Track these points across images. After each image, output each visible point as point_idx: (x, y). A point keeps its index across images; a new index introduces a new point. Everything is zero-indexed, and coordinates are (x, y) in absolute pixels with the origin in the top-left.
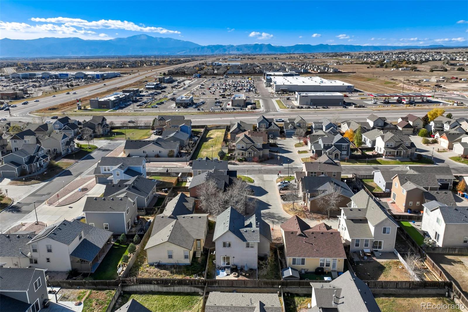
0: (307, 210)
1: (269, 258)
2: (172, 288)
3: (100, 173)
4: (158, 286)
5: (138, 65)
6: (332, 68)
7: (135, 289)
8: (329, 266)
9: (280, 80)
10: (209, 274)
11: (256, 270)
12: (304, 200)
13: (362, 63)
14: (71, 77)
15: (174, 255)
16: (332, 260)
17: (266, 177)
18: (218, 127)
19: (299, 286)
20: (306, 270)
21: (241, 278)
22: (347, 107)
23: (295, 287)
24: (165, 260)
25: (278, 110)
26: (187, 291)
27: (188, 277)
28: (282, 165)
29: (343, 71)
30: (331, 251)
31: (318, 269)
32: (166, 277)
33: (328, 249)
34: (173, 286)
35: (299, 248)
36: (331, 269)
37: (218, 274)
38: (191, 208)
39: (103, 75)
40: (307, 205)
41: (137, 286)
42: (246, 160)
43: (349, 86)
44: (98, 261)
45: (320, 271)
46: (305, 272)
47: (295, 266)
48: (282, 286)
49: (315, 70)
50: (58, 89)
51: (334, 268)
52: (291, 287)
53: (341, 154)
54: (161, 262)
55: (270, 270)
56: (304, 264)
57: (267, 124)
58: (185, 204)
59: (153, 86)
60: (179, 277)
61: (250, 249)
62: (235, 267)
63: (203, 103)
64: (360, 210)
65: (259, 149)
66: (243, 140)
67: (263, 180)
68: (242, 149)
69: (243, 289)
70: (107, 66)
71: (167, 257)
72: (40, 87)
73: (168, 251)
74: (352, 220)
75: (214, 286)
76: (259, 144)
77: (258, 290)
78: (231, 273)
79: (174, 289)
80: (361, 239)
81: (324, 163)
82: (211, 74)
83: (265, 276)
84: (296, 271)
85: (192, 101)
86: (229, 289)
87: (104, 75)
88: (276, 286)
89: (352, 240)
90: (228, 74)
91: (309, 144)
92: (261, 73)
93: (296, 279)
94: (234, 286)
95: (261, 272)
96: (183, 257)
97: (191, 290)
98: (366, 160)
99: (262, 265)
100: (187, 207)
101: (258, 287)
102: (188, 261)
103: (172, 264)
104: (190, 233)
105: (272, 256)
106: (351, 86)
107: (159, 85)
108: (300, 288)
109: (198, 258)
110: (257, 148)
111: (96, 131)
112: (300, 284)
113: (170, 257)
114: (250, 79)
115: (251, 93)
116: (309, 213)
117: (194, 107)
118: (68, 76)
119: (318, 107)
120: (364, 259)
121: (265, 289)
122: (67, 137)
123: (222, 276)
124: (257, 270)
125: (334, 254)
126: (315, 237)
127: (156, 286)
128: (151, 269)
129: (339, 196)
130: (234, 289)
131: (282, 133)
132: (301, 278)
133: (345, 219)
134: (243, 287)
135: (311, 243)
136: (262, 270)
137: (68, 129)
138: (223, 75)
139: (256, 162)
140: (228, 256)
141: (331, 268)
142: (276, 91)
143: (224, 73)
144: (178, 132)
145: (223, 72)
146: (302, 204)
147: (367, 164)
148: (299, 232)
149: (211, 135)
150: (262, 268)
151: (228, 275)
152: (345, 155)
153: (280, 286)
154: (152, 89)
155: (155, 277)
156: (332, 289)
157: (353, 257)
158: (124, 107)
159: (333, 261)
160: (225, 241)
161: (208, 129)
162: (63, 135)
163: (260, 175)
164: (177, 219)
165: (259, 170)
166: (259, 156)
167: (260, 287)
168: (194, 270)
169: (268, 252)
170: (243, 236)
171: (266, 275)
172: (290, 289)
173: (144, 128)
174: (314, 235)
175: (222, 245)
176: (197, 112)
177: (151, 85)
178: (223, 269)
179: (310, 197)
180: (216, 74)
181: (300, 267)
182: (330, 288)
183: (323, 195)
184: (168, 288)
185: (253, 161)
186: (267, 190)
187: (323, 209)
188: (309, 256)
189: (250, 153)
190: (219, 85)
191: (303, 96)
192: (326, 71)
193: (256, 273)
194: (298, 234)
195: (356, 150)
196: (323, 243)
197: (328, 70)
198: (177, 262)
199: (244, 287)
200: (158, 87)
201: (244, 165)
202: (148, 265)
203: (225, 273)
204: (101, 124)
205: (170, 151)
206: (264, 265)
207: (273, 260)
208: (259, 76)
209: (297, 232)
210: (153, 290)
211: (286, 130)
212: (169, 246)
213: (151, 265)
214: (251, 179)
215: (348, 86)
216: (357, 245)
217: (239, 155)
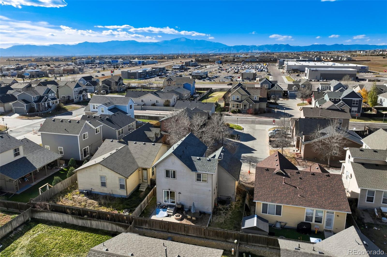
0: (300, 157)
1: (234, 203)
2: (89, 222)
3: (90, 111)
4: (72, 217)
5: (175, 57)
6: (346, 57)
7: (46, 217)
8: (321, 223)
9: (292, 63)
10: (145, 211)
11: (210, 215)
12: (298, 147)
13: (378, 55)
14: (120, 63)
15: (108, 182)
16: (326, 214)
17: (258, 127)
18: (221, 90)
19: (267, 246)
20: (282, 224)
21: (185, 222)
22: (360, 81)
23: (260, 245)
24: (98, 189)
25: (285, 82)
26: (107, 230)
27: (116, 212)
28: (279, 118)
29: (356, 60)
30: (325, 200)
31: (302, 224)
32: (91, 208)
33: (321, 197)
34: (90, 220)
35: (274, 190)
36: (324, 228)
37: (156, 213)
38: (152, 138)
39: (144, 61)
40: (300, 151)
41: (48, 214)
42: (240, 112)
43: (363, 67)
44: (32, 183)
45: (304, 227)
46: (281, 227)
47: (266, 216)
48: (241, 240)
49: (329, 59)
50: (106, 69)
51: (329, 227)
52: (255, 246)
53: (350, 110)
54: (93, 190)
55: (231, 218)
56: (280, 215)
57: (269, 84)
58: (146, 132)
59: (179, 67)
60: (104, 209)
61: (201, 183)
62: (180, 206)
63: (216, 77)
64: (375, 151)
65: (256, 102)
66: (238, 91)
67: (254, 129)
68: (237, 100)
69: (182, 237)
70: (151, 58)
71: (100, 184)
72: (95, 68)
73: (101, 177)
74: (363, 164)
75: (143, 227)
76: (255, 96)
77: (203, 241)
78: (174, 214)
79: (91, 224)
80: (377, 191)
81: (327, 109)
82: (230, 62)
83: (220, 225)
84: (266, 223)
85: (207, 75)
86: (162, 234)
88: (231, 240)
89: (362, 190)
90: (246, 61)
91: (313, 101)
92: (275, 61)
93: (263, 232)
94: (170, 231)
95: (217, 218)
96: (119, 186)
97: (112, 228)
98: (382, 118)
99: (221, 210)
100: (148, 136)
101: (204, 238)
102: (123, 193)
103: (105, 194)
104: (137, 160)
105: (239, 200)
106: (365, 67)
107: (184, 67)
108: (268, 248)
109: (142, 191)
110: (253, 101)
111: (112, 88)
112: (268, 243)
113: (104, 184)
114: (265, 64)
115: (263, 73)
116: (302, 161)
117: (207, 79)
119: (328, 81)
120: (381, 222)
121: (214, 243)
122: (81, 87)
123: (161, 216)
124: (211, 215)
125: (330, 204)
126: (300, 178)
127: (70, 217)
128: (80, 197)
129: (344, 139)
130: (170, 235)
131: (285, 95)
132: (271, 234)
133: (351, 162)
134: (182, 234)
135: (294, 185)
136: (219, 216)
137: (90, 85)
138: (241, 62)
139: (251, 114)
140: (172, 190)
141: (323, 225)
142: (287, 71)
143: (243, 61)
144: (179, 88)
145: (241, 60)
146: (294, 151)
147: (384, 122)
148: (278, 169)
149: (214, 95)
150: (220, 214)
151: (168, 216)
152: (356, 112)
153: (236, 241)
154: (177, 69)
155: (78, 206)
156: (317, 255)
157: (362, 217)
158: (149, 79)
159: (328, 216)
160: (168, 168)
161: (212, 91)
162: (76, 84)
163: (253, 125)
164: (128, 144)
165: (252, 121)
166: (255, 109)
167: (206, 238)
168: (128, 205)
169: (233, 195)
170: (194, 164)
171: (222, 223)
172: (253, 247)
174: (300, 176)
175: (164, 174)
176: (208, 82)
177: (177, 66)
178: (164, 208)
180: (236, 62)
181: (273, 217)
182: (314, 252)
183: (322, 138)
184: (84, 221)
185: (248, 113)
186: (255, 137)
187: (321, 155)
188: (288, 203)
189: (245, 106)
190: (236, 68)
191: (313, 71)
192: (339, 59)
193: (209, 219)
194: (275, 172)
195: (371, 109)
196: (312, 186)
197: (341, 59)
198: (111, 193)
199: (184, 235)
200: (182, 68)
201: (237, 116)
202: (78, 193)
203: (166, 214)
204: (117, 83)
205: (166, 101)
206: (224, 211)
207: (239, 206)
208: (274, 63)
209: (275, 169)
210: (67, 222)
211: (289, 92)
212: (101, 170)
213: (81, 192)
214: (240, 127)
215: (362, 67)
216: (370, 199)
217: (233, 107)
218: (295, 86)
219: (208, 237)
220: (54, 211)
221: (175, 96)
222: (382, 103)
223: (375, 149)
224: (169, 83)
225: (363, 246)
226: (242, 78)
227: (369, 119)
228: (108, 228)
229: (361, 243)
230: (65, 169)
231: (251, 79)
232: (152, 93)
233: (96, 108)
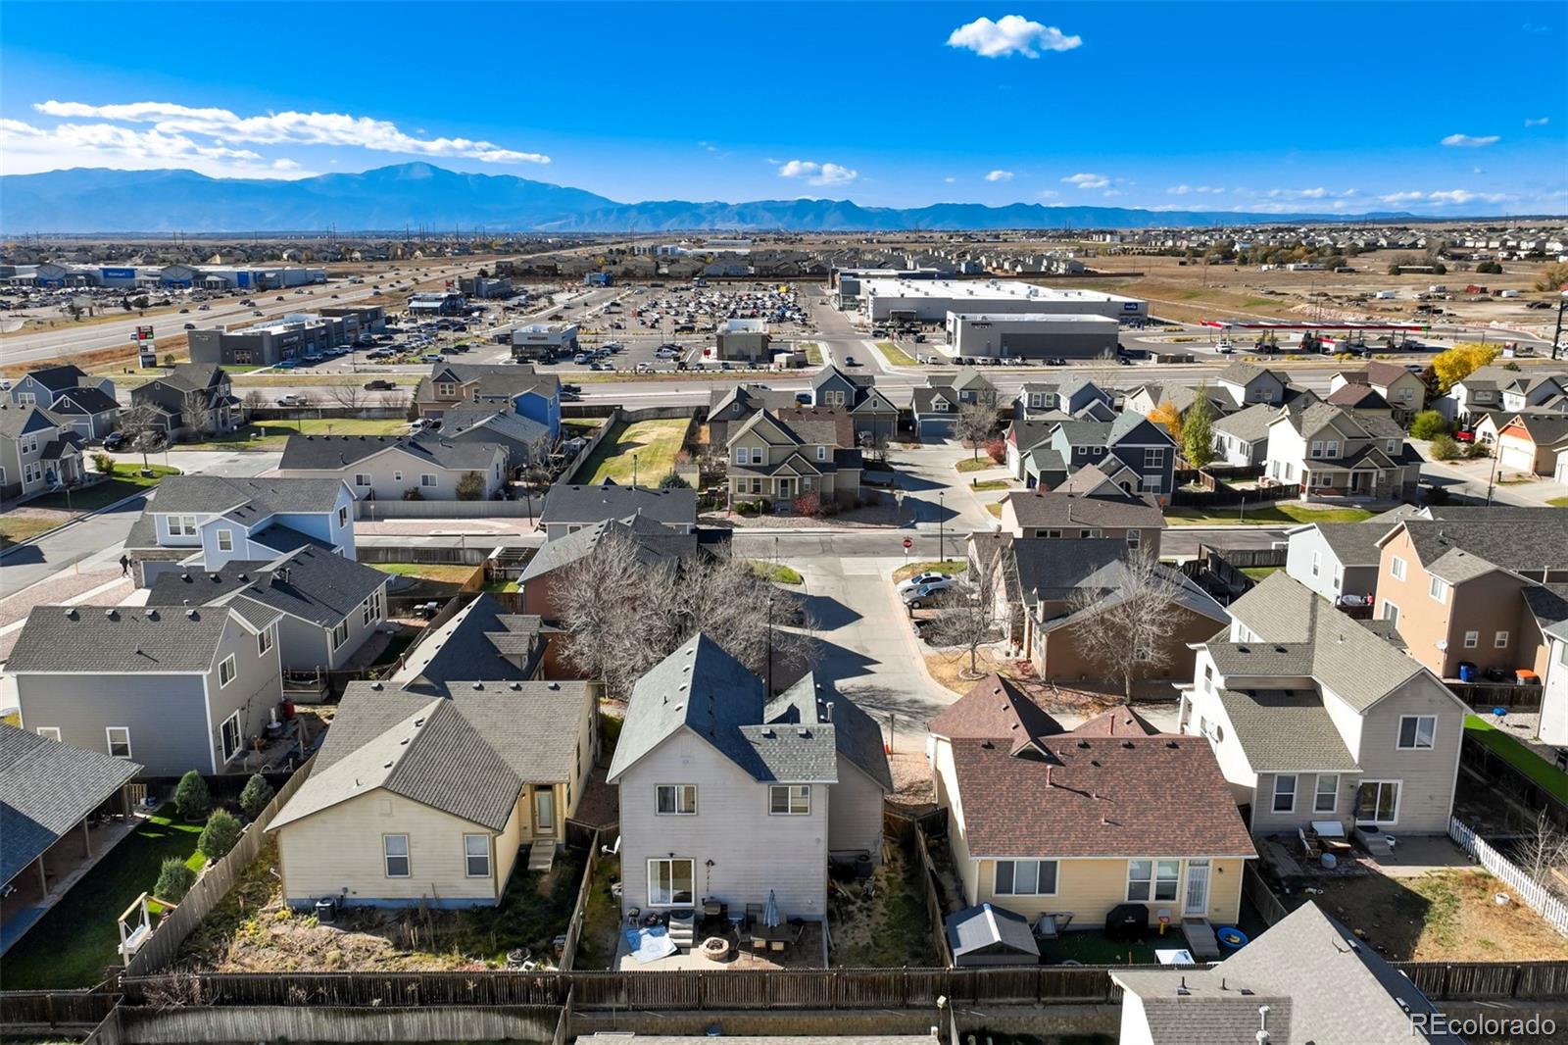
0: (1032, 677)
1: (880, 870)
2: (390, 1020)
3: (153, 543)
4: (317, 1013)
5: (396, 253)
6: (1064, 261)
7: (195, 1032)
8: (1174, 899)
9: (887, 287)
10: (587, 946)
11: (818, 924)
12: (1017, 639)
13: (1161, 253)
14: (147, 282)
15: (416, 856)
16: (1187, 868)
17: (851, 565)
18: (662, 413)
19: (1036, 999)
20: (1060, 920)
21: (744, 962)
22: (1132, 361)
23: (1014, 1000)
24: (372, 886)
25: (885, 370)
26: (468, 1037)
27: (481, 965)
28: (913, 526)
29: (1099, 271)
30: (1181, 825)
31: (1118, 913)
32: (369, 966)
33: (1166, 817)
34: (395, 1012)
35: (1024, 812)
36: (1183, 914)
37: (632, 947)
38: (521, 656)
39: (262, 274)
40: (1029, 655)
41: (203, 1017)
42: (768, 509)
43: (1130, 304)
44: (40, 897)
45: (1130, 920)
46: (1058, 932)
47: (1012, 900)
48: (953, 997)
49: (1006, 266)
50: (86, 311)
51: (1195, 909)
52: (998, 1005)
53: (1140, 483)
54: (349, 896)
55: (890, 926)
56: (1053, 891)
58: (493, 636)
59: (438, 304)
60: (435, 965)
61: (788, 820)
62: (715, 911)
63: (615, 351)
64: (1281, 649)
65: (823, 467)
66: (758, 428)
67: (839, 575)
68: (756, 465)
69: (757, 1018)
70: (285, 256)
71: (382, 867)
72: (23, 306)
73: (388, 840)
74: (1252, 693)
75: (607, 1005)
76: (821, 447)
77: (829, 1019)
78: (698, 939)
79: (398, 1028)
80: (1300, 774)
81: (1090, 496)
82: (646, 277)
83: (862, 954)
84: (1019, 924)
85: (574, 342)
86: (682, 1018)
87: (268, 275)
88: (920, 1000)
89: (1262, 778)
90: (708, 275)
91: (1013, 454)
92: (820, 274)
93: (1026, 959)
94: (707, 1002)
95: (845, 932)
96: (462, 866)
97: (488, 1030)
99: (847, 901)
100: (504, 651)
101: (831, 1008)
102: (485, 890)
103: (404, 904)
104: (504, 756)
105: (894, 859)
106: (1136, 304)
107: (458, 302)
108: (1039, 1007)
109: (541, 873)
110: (814, 464)
111: (187, 418)
112: (1039, 989)
113: (398, 866)
114: (783, 289)
115: (787, 326)
116: (1040, 688)
117: (580, 360)
118: (133, 276)
119: (1029, 361)
120: (1322, 868)
121: (868, 1018)
122: (50, 424)
123: (654, 956)
124: (825, 924)
125: (1195, 836)
126: (1095, 763)
127: (307, 1015)
128: (300, 931)
129: (1173, 607)
130: (710, 1017)
131: (906, 428)
132: (1044, 960)
133: (1219, 691)
134: (753, 1009)
135: (1080, 787)
136: (851, 924)
137: (74, 411)
138: (688, 278)
139: (810, 515)
140: (682, 854)
141: (1180, 905)
142: (875, 320)
143: (694, 274)
144: (503, 415)
145: (689, 270)
146: (1008, 654)
147: (1244, 523)
148: (1022, 740)
149: (635, 435)
150: (850, 916)
151: (680, 950)
152: (1155, 489)
153: (942, 1000)
154: (434, 311)
155: (308, 966)
156: (1239, 1002)
157: (1270, 859)
158: (320, 361)
159: (1192, 875)
160: (665, 781)
161: (624, 418)
163: (828, 560)
164: (449, 696)
165: (822, 543)
166: (822, 494)
167: (839, 1008)
168: (511, 932)
169: (876, 843)
170: (758, 755)
171: (867, 948)
172: (993, 1011)
173: (377, 414)
174: (1093, 754)
175: (652, 799)
176: (588, 375)
177: (428, 300)
178: (658, 922)
179: (1046, 620)
180: (666, 277)
181: (1034, 902)
182: (1227, 995)
183: (1101, 605)
184: (370, 1022)
185: (799, 513)
186: (855, 606)
187: (1103, 665)
188: (1074, 852)
189: (784, 483)
190: (675, 305)
191: (974, 324)
192: (1043, 269)
193: (821, 939)
194: (1015, 749)
195: (1194, 475)
196: (1135, 787)
197: (1048, 268)
198: (430, 895)
199: (762, 1009)
200: (454, 307)
201: (762, 525)
202: (287, 913)
203: (666, 943)
204: (207, 395)
205: (464, 477)
206: (859, 903)
207: (900, 879)
208: (814, 284)
209: (1011, 741)
210: (291, 1037)
211: (921, 417)
212: (390, 815)
213: (301, 910)
214: (790, 571)
215: (1127, 304)
216: (1284, 803)
217: (742, 489)
218: (938, 396)
219: (844, 1003)
220: (229, 1003)
221: (500, 455)
222: (1224, 451)
223: (1278, 640)
224: (444, 392)
225: (1353, 954)
226: (720, 356)
227: (1198, 513)
228: (471, 1031)
229: (1345, 946)
230: (155, 820)
231: (753, 357)
232: (401, 447)
233: (183, 531)
